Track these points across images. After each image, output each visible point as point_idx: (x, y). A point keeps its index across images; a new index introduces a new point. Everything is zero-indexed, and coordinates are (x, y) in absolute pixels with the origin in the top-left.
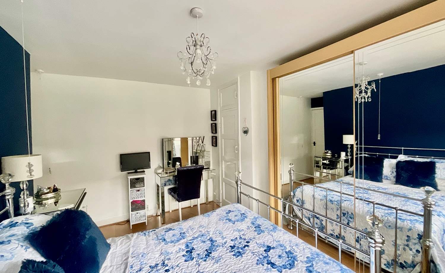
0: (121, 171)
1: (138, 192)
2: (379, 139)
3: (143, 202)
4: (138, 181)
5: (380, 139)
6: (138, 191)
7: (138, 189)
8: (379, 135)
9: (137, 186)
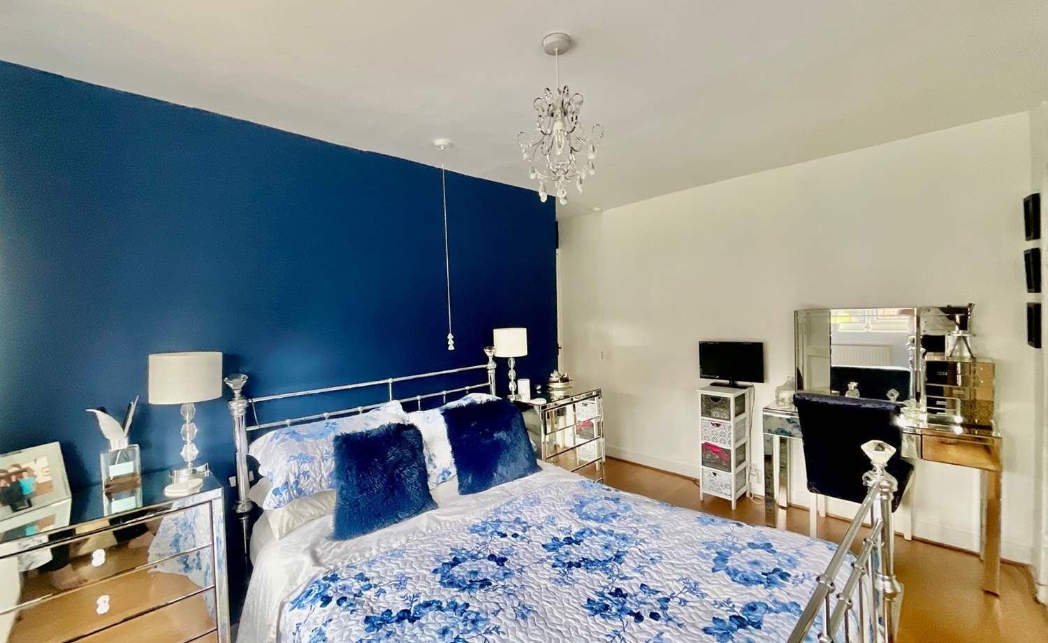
0: (701, 377)
1: (717, 428)
2: (451, 348)
3: (727, 455)
4: (717, 403)
5: (453, 348)
6: (718, 425)
7: (718, 421)
8: (450, 336)
9: (714, 413)
